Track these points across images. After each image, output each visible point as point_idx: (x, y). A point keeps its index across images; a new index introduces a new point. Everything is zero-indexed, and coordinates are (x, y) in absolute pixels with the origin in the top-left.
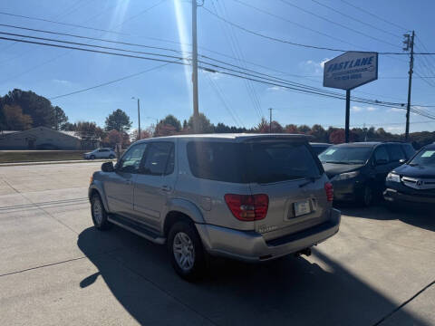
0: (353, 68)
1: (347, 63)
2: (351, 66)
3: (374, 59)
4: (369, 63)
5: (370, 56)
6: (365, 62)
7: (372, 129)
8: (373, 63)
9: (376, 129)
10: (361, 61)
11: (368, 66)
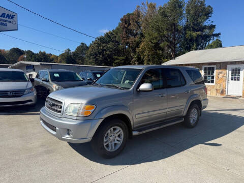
0: (5, 19)
3: (15, 17)
4: (12, 18)
5: (12, 14)
6: (8, 16)
8: (15, 19)
10: (6, 15)
11: (11, 20)
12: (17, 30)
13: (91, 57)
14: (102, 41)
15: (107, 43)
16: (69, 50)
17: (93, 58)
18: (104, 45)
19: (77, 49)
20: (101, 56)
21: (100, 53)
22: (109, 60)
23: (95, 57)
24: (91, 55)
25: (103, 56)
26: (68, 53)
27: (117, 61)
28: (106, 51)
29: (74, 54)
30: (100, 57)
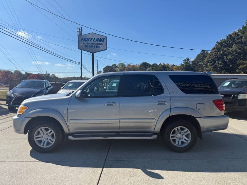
0: (95, 42)
1: (92, 39)
2: (94, 41)
3: (105, 40)
4: (103, 41)
5: (103, 37)
6: (101, 40)
7: (49, 74)
8: (105, 41)
9: (51, 75)
10: (99, 39)
11: (102, 43)
12: (107, 49)
13: (209, 64)
14: (222, 44)
15: (229, 46)
16: (188, 59)
17: (211, 65)
18: (225, 49)
19: (196, 57)
20: (220, 62)
21: (219, 59)
22: (231, 66)
23: (213, 64)
24: (208, 62)
25: (223, 62)
26: (187, 63)
27: (242, 66)
28: (227, 55)
29: (193, 62)
30: (219, 64)
